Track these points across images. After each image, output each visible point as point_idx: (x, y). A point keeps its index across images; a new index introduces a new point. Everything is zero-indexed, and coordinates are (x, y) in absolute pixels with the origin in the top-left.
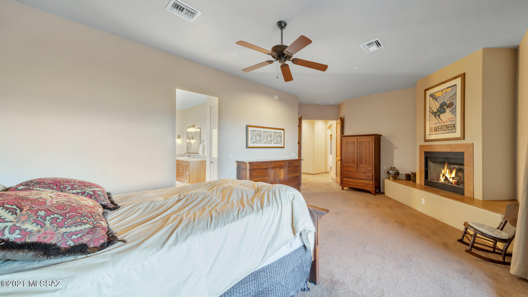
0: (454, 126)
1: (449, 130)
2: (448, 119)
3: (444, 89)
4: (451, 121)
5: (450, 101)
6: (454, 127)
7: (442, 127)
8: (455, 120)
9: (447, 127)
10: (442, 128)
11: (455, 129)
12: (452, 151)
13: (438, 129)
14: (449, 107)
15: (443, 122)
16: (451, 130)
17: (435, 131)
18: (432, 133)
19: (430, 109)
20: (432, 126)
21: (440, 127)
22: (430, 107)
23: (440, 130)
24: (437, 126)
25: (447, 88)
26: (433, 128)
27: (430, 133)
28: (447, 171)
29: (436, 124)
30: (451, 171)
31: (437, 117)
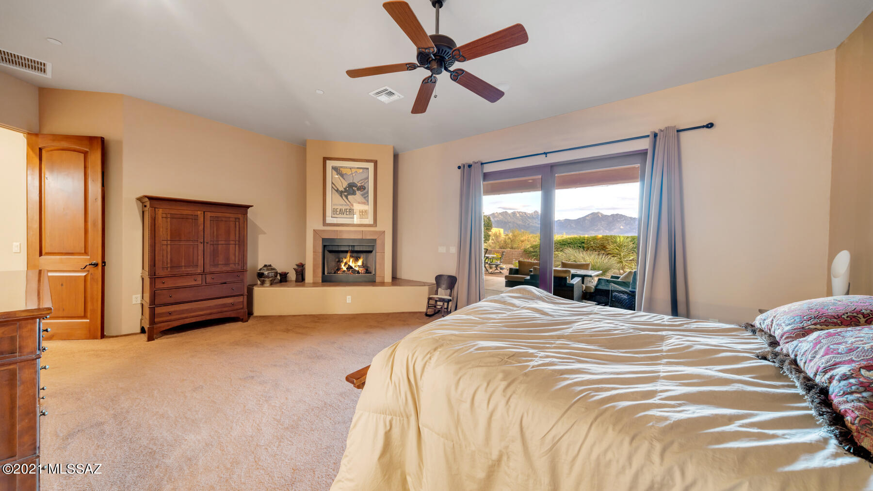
3: (354, 168)
5: (361, 184)
7: (350, 210)
10: (351, 212)
12: (363, 238)
14: (360, 190)
18: (336, 216)
19: (333, 185)
20: (336, 207)
21: (348, 210)
22: (332, 183)
23: (348, 213)
24: (344, 208)
25: (358, 168)
26: (338, 210)
27: (333, 216)
28: (351, 260)
29: (342, 205)
30: (357, 259)
31: (344, 198)
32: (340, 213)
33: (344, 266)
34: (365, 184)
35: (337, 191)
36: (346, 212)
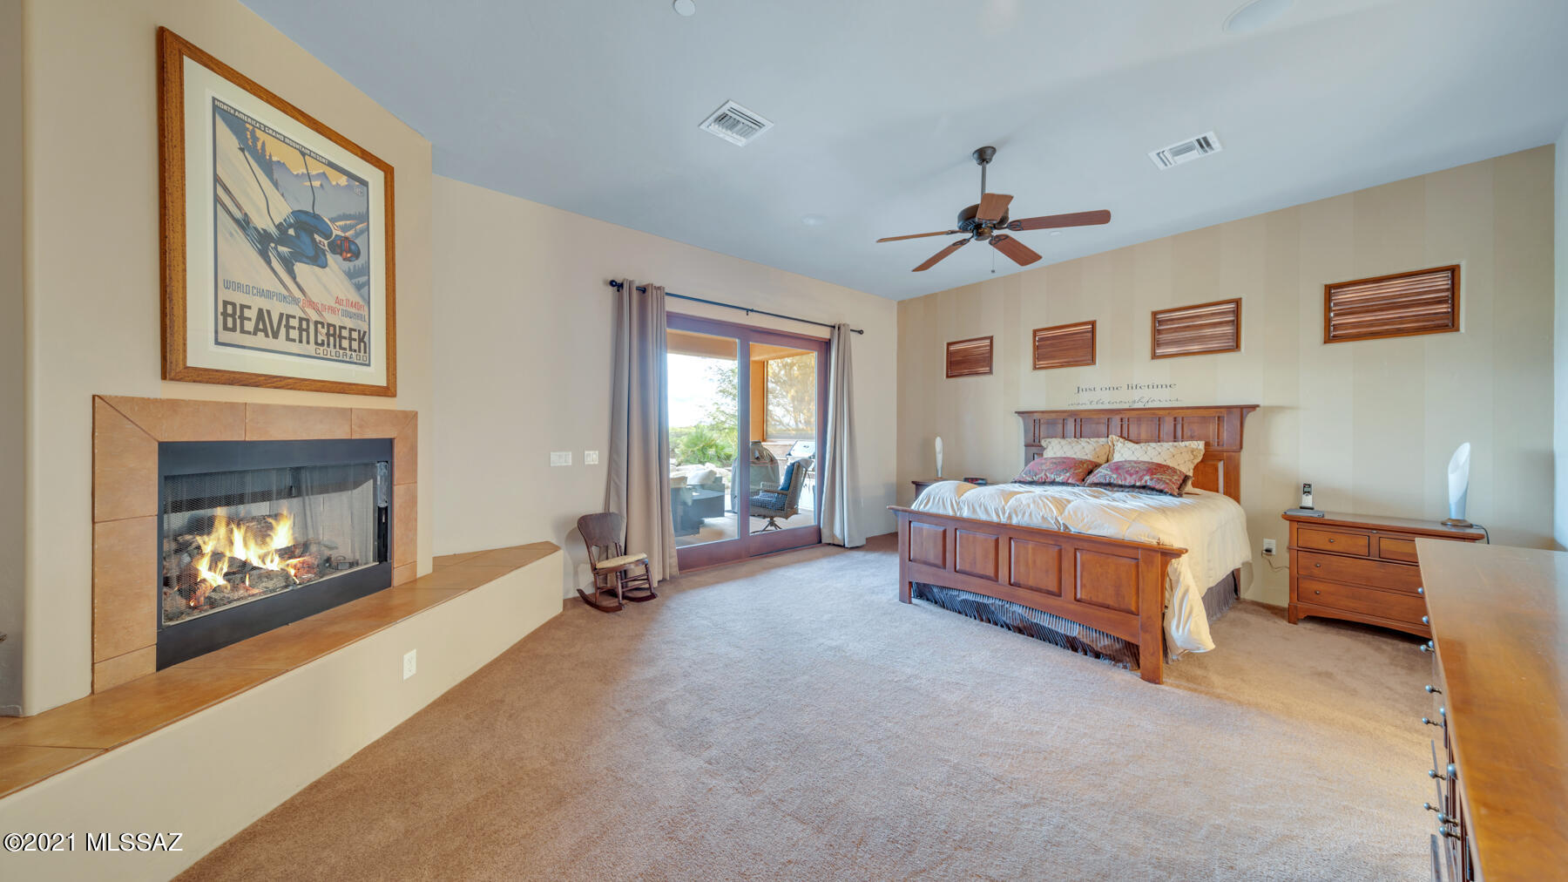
0: (363, 338)
1: (341, 347)
2: (338, 301)
3: (317, 157)
4: (350, 316)
5: (344, 229)
6: (362, 344)
7: (304, 323)
8: (367, 317)
9: (334, 335)
10: (307, 330)
11: (365, 352)
12: (354, 437)
13: (283, 330)
14: (341, 255)
15: (312, 304)
16: (348, 352)
17: (265, 330)
18: (237, 337)
19: (220, 191)
20: (239, 298)
21: (294, 323)
22: (217, 179)
23: (294, 334)
24: (276, 308)
25: (331, 165)
26: (247, 313)
27: (225, 336)
28: (238, 535)
29: (268, 295)
30: (263, 530)
31: (276, 264)
32: (256, 330)
33: (213, 566)
34: (357, 235)
35: (244, 224)
36: (288, 327)
